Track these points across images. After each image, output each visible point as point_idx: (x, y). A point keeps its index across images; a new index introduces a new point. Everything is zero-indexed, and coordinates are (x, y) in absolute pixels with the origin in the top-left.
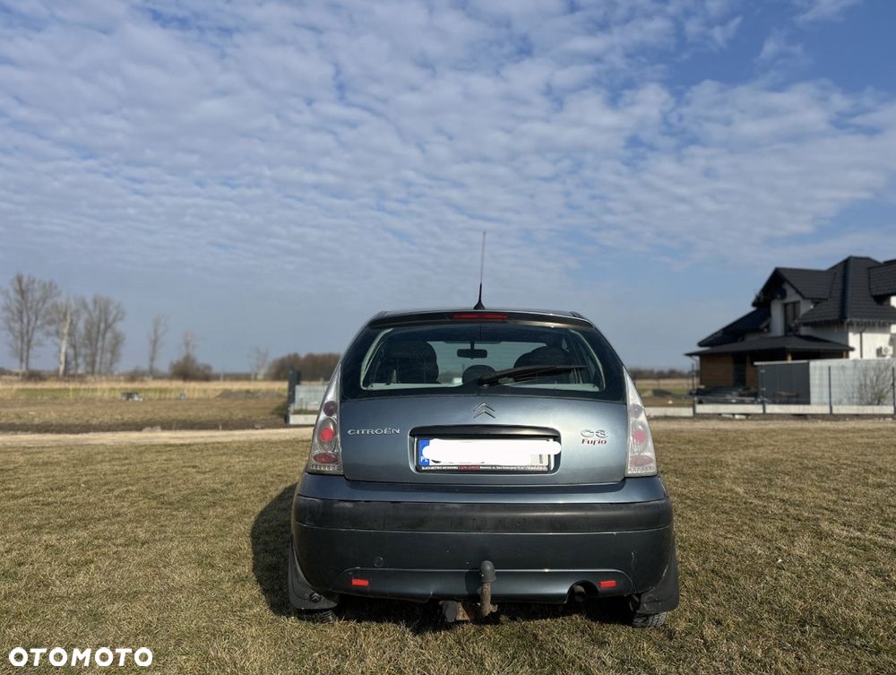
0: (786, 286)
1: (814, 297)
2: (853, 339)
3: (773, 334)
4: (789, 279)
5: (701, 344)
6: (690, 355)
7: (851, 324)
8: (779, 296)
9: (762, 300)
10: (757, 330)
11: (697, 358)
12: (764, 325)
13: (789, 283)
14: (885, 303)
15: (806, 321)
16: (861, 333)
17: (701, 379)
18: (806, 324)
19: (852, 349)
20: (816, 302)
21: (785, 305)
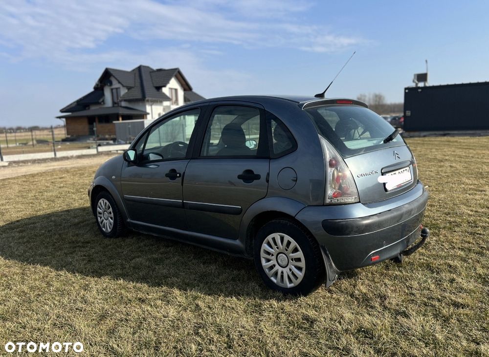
0: (112, 79)
1: (128, 85)
2: (148, 109)
3: (106, 106)
4: (113, 74)
5: (62, 111)
6: (60, 118)
7: (148, 101)
8: (109, 84)
9: (99, 86)
10: (97, 103)
11: (64, 119)
12: (101, 100)
13: (114, 77)
14: (160, 91)
15: (125, 99)
16: (151, 105)
17: (68, 132)
18: (125, 100)
19: (148, 114)
20: (129, 88)
21: (112, 90)
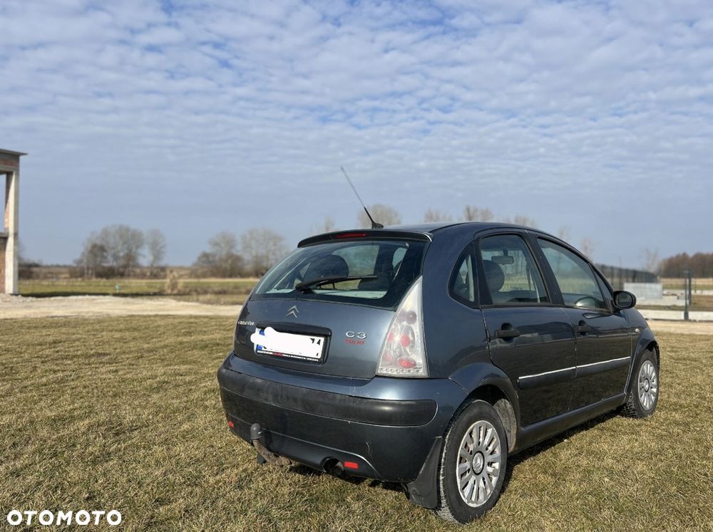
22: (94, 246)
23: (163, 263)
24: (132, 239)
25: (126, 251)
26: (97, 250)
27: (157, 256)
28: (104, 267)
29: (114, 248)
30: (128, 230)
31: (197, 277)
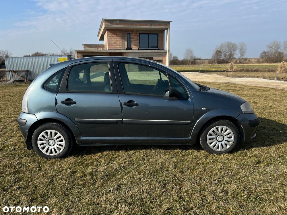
22: (217, 51)
23: (244, 57)
24: (232, 47)
25: (230, 53)
26: (218, 53)
27: (242, 54)
28: (220, 60)
29: (225, 52)
30: (231, 43)
31: (259, 63)
